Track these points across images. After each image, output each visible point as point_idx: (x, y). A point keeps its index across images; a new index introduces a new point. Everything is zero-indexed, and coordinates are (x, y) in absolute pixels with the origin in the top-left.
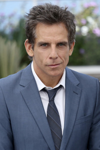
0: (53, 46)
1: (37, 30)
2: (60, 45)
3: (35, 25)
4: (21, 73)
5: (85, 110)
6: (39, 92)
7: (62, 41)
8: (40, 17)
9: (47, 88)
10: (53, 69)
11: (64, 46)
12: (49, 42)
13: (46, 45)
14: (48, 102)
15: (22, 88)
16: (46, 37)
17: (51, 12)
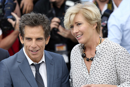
0: (34, 40)
1: (25, 29)
3: (24, 27)
4: (17, 55)
5: (58, 75)
6: (30, 66)
7: (39, 37)
8: (26, 22)
9: (34, 63)
11: (41, 40)
12: (31, 38)
13: (30, 39)
14: (35, 72)
15: (19, 64)
16: (30, 35)
17: (34, 19)
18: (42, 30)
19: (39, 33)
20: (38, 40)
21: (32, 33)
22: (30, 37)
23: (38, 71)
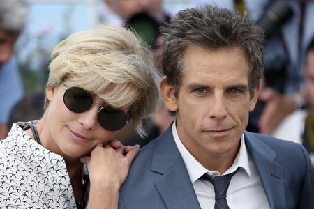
0: (218, 93)
2: (231, 91)
3: (182, 50)
6: (192, 184)
7: (235, 83)
8: (194, 34)
10: (217, 140)
11: (240, 94)
12: (210, 85)
13: (203, 90)
17: (217, 23)
18: (244, 60)
19: (235, 68)
20: (232, 94)
21: (213, 70)
22: (205, 84)
23: (223, 200)
